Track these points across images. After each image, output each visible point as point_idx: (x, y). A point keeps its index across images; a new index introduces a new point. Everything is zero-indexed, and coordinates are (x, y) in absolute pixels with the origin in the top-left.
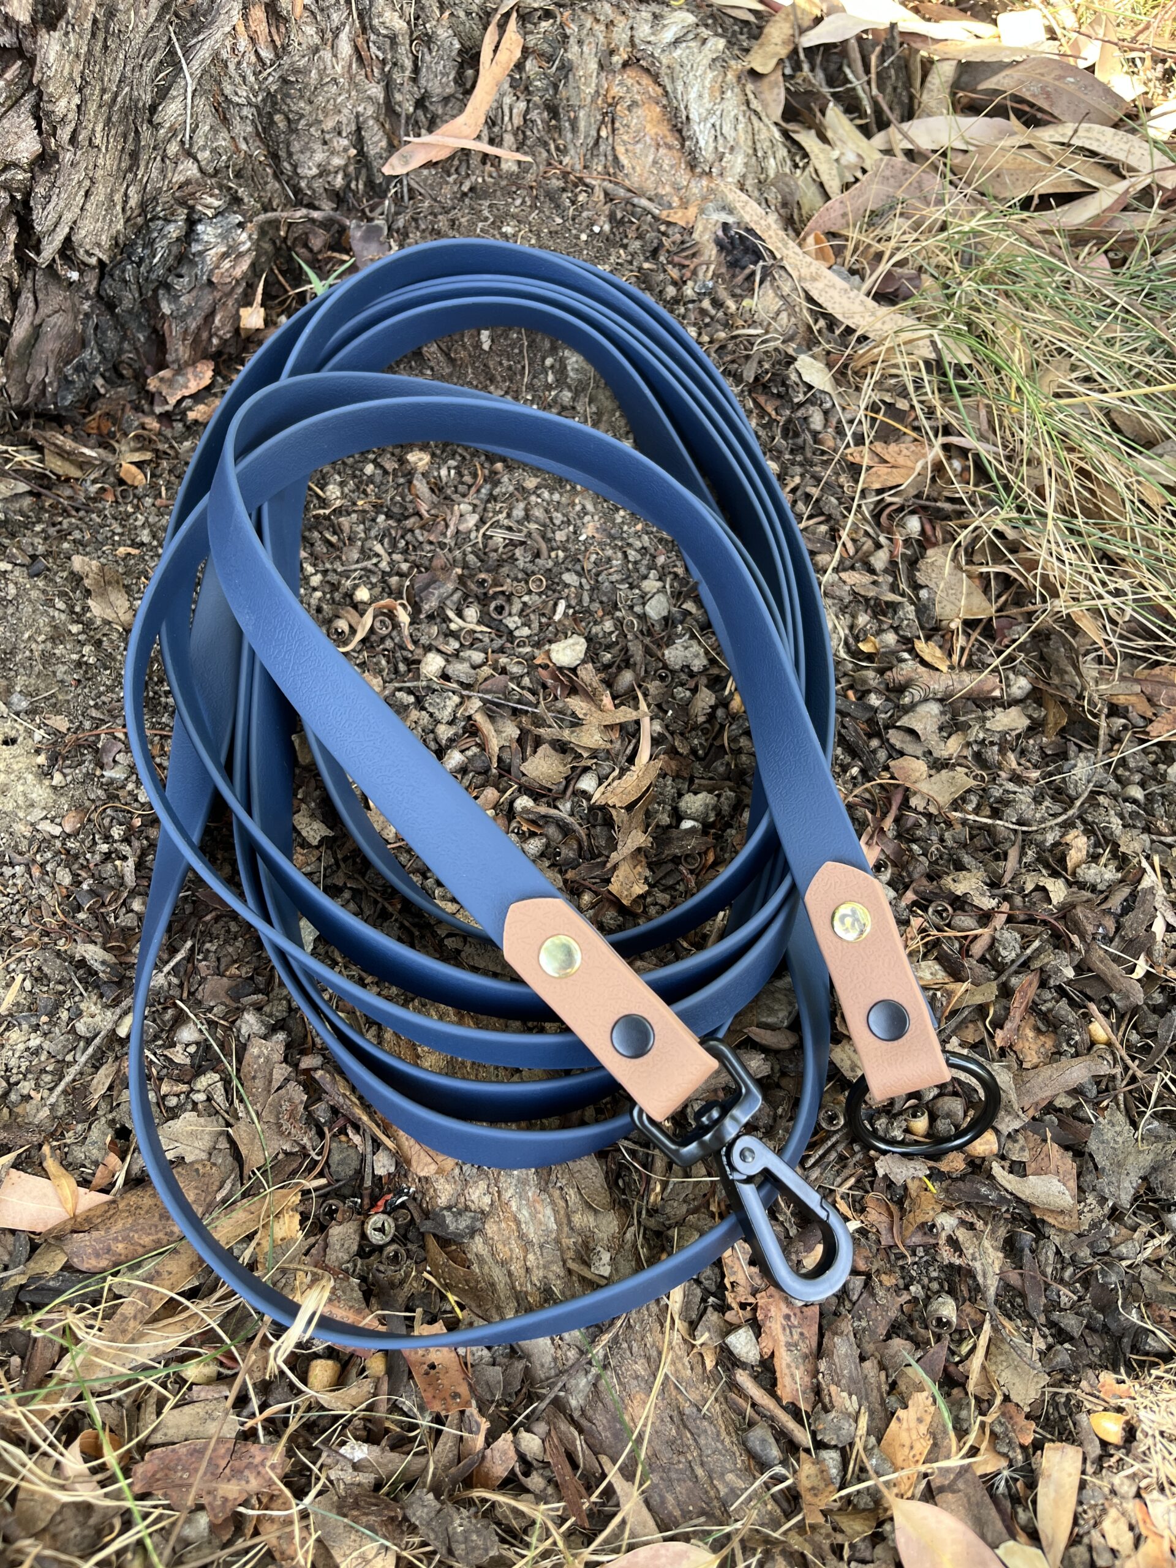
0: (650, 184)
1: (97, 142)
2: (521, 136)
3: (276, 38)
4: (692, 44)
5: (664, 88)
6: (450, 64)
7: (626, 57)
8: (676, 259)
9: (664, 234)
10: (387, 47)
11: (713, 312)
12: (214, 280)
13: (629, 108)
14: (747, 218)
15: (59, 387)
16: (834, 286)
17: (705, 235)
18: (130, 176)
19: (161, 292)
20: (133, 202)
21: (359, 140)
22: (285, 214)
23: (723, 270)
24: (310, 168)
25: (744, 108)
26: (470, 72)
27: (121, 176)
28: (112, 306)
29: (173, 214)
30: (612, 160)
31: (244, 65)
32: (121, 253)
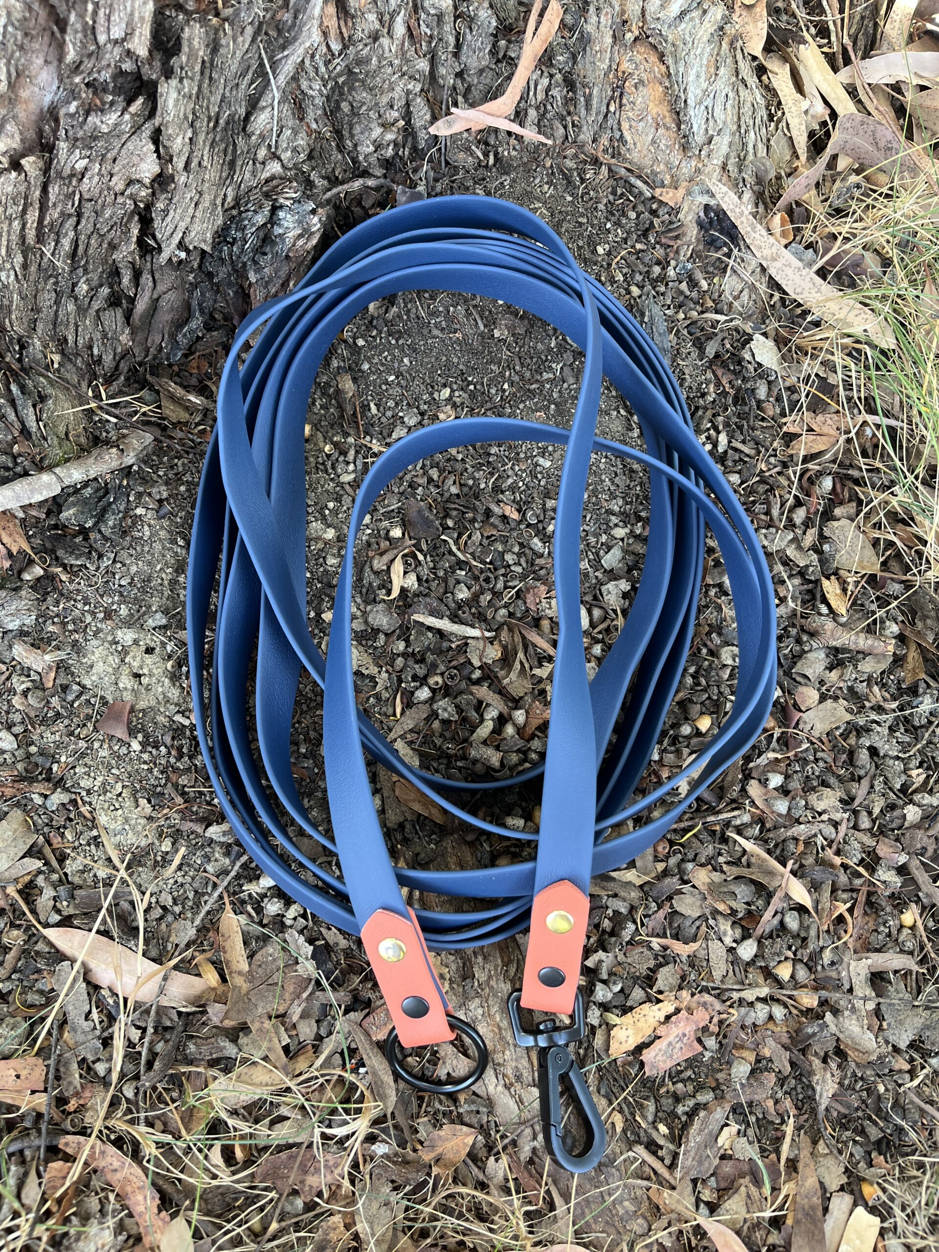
0: (647, 162)
1: (204, 163)
2: (542, 111)
3: (344, 30)
4: (695, 16)
5: (668, 67)
6: (486, 41)
7: (637, 33)
8: (663, 240)
9: (655, 214)
10: (435, 24)
11: (688, 293)
12: (291, 254)
13: (636, 86)
14: (725, 206)
15: (172, 349)
16: (790, 265)
17: (689, 217)
18: (228, 181)
19: (249, 266)
21: (407, 115)
22: (345, 187)
23: (700, 249)
24: (368, 146)
25: (734, 79)
26: (503, 43)
27: (222, 183)
28: (210, 275)
29: (261, 208)
30: (617, 135)
31: (317, 57)
32: (219, 237)
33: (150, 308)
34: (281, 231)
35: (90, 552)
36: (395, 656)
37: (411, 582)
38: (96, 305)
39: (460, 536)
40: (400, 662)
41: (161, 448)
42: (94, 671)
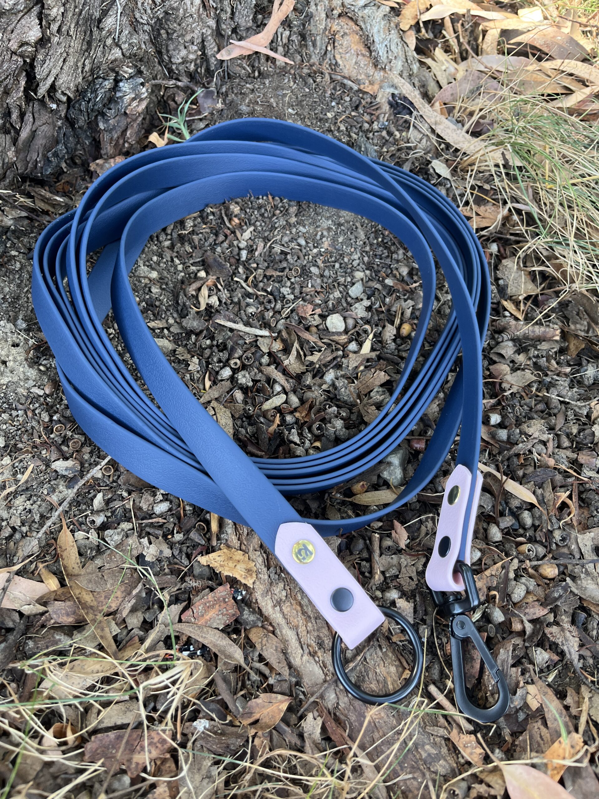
0: (354, 74)
1: (71, 33)
2: (286, 48)
4: (373, 8)
5: (360, 27)
6: (250, 11)
7: (340, 11)
8: (368, 111)
9: (362, 98)
10: (218, 1)
11: (388, 138)
12: (127, 112)
13: (342, 36)
14: (404, 92)
15: (44, 164)
16: (449, 128)
17: (383, 98)
18: (86, 54)
19: (99, 117)
20: (87, 68)
21: (203, 48)
22: (164, 82)
23: (392, 117)
24: (178, 59)
26: (260, 17)
27: (82, 53)
28: (73, 123)
29: (108, 76)
30: (334, 62)
31: (146, 4)
32: (79, 91)
33: (30, 137)
34: (121, 95)
36: (202, 349)
37: (214, 300)
39: (247, 278)
40: (207, 352)
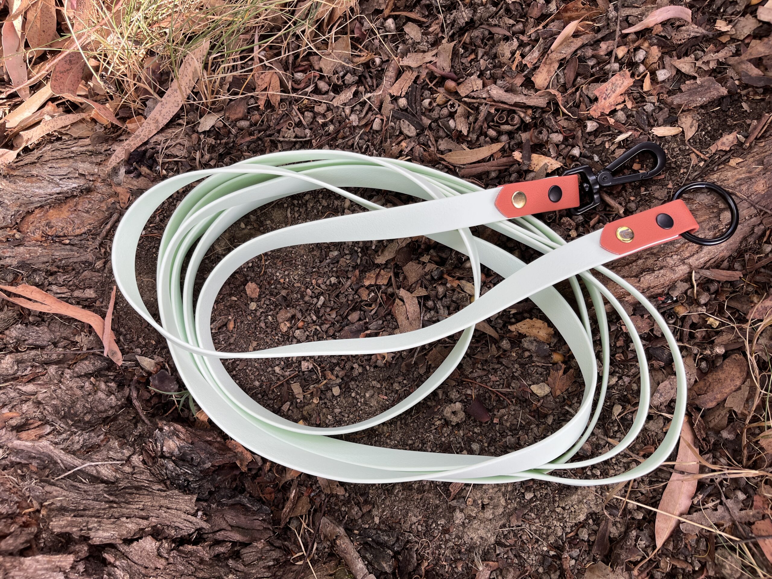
0: (100, 214)
1: (141, 507)
3: (36, 425)
5: (36, 208)
6: (31, 330)
7: (15, 231)
10: (24, 365)
12: (190, 441)
13: (51, 227)
15: (262, 513)
17: (134, 183)
18: (149, 489)
19: (201, 468)
21: (88, 375)
22: (140, 411)
24: (111, 399)
25: (38, 164)
26: (31, 319)
27: (151, 493)
28: (211, 493)
29: (163, 466)
30: (84, 236)
31: (56, 440)
32: (185, 491)
33: (238, 531)
34: (176, 450)
35: (407, 549)
38: (241, 567)
41: (329, 511)
42: (484, 536)
